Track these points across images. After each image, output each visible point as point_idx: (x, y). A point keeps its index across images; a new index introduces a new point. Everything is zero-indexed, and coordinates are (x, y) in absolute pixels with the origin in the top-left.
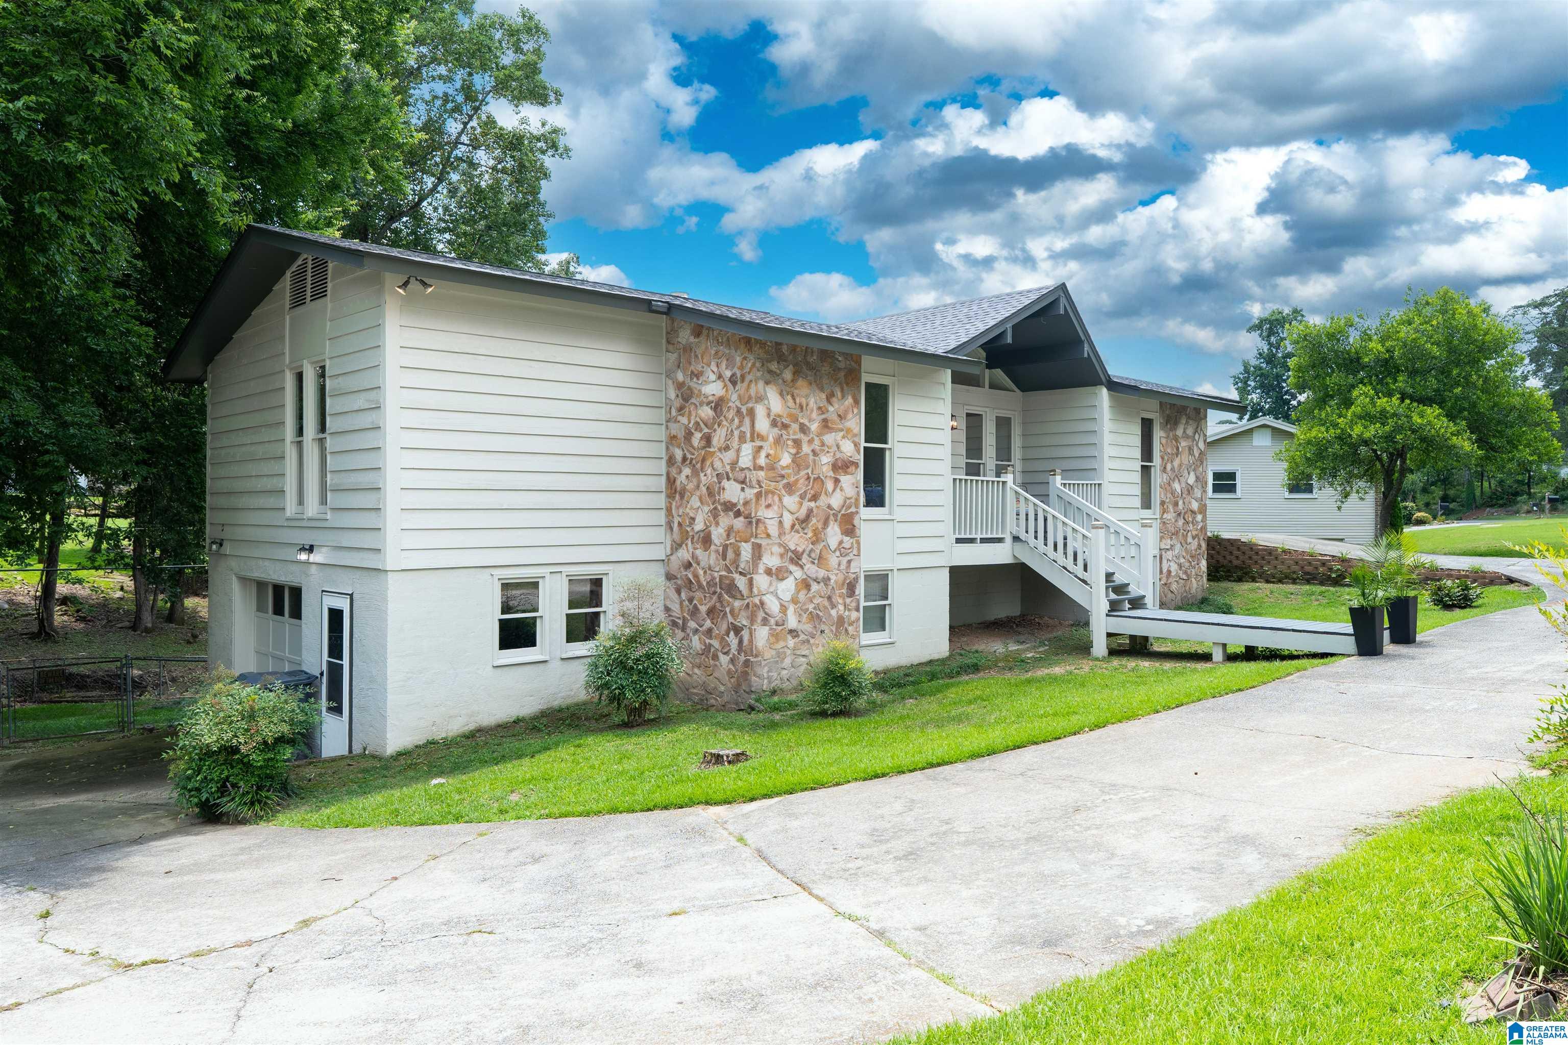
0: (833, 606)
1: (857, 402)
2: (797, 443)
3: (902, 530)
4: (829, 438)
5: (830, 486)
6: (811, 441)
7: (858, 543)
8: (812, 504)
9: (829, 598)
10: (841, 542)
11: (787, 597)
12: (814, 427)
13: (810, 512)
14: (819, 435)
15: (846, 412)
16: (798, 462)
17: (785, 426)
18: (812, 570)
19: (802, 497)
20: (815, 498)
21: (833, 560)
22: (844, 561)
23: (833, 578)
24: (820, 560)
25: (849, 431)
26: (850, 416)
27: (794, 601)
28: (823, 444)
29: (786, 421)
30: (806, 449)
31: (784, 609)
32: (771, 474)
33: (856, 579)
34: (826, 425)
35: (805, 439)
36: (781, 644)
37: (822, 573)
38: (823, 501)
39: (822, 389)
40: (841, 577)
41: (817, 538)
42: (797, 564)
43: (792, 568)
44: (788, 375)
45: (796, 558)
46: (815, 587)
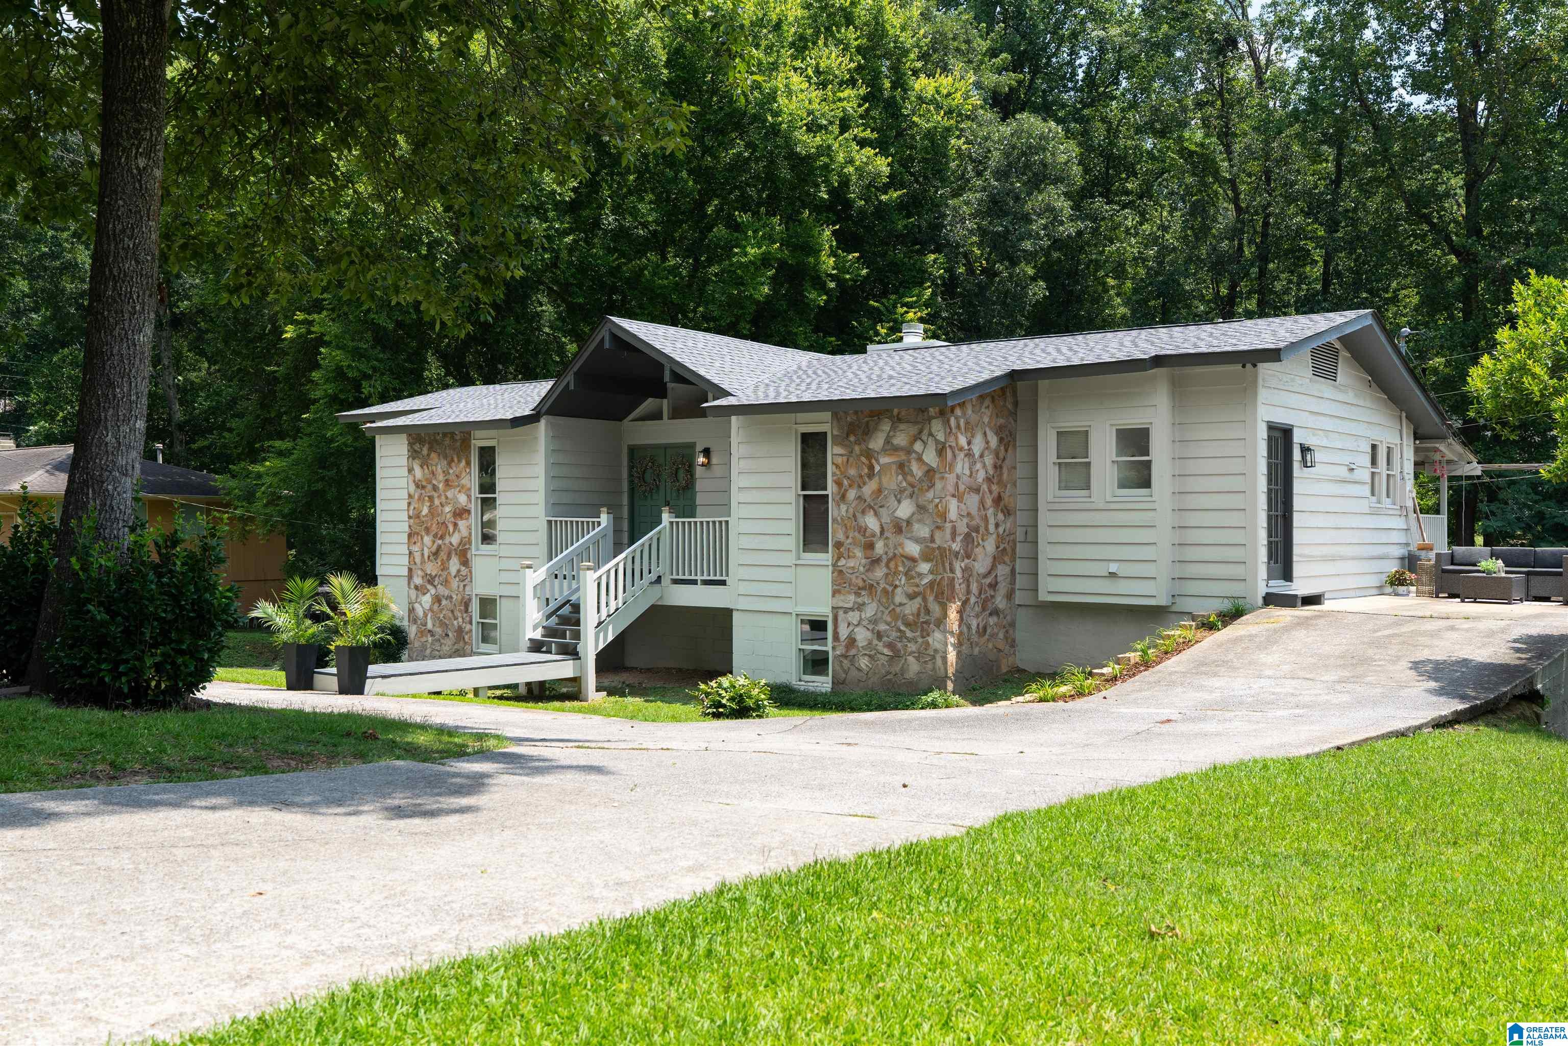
0: (456, 619)
1: (468, 463)
2: (431, 498)
3: (505, 564)
4: (450, 494)
5: (451, 528)
6: (439, 497)
7: (471, 572)
8: (440, 542)
9: (452, 611)
10: (459, 571)
11: (427, 606)
12: (441, 486)
13: (439, 547)
14: (445, 491)
15: (461, 472)
16: (432, 512)
17: (423, 487)
18: (442, 590)
19: (435, 536)
20: (442, 538)
21: (455, 583)
22: (462, 585)
23: (454, 597)
24: (446, 583)
25: (463, 487)
26: (464, 474)
27: (431, 610)
28: (447, 498)
29: (424, 483)
30: (437, 502)
31: (426, 615)
32: (417, 521)
33: (470, 600)
34: (447, 483)
35: (436, 495)
36: (424, 639)
37: (447, 593)
38: (447, 540)
39: (445, 457)
40: (460, 597)
41: (444, 568)
42: (432, 584)
43: (429, 587)
44: (425, 451)
45: (431, 580)
46: (444, 602)
